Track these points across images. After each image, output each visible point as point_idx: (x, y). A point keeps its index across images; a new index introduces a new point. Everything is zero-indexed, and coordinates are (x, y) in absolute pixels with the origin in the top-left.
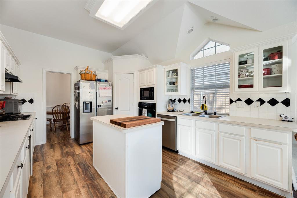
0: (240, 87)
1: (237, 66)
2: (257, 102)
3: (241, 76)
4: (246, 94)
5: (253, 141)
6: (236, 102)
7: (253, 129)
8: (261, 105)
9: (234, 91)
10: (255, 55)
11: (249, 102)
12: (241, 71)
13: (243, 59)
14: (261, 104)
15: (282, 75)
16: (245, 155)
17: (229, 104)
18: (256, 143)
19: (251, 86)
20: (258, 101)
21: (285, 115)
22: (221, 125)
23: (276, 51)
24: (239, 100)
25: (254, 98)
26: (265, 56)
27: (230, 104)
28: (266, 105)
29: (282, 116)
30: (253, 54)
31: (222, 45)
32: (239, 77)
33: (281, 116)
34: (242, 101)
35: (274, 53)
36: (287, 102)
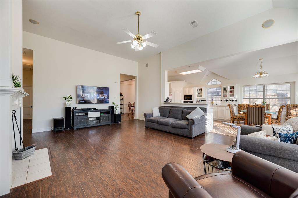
0: (224, 96)
1: (223, 90)
3: (224, 93)
4: (226, 98)
5: (226, 110)
9: (222, 97)
13: (225, 88)
15: (234, 94)
19: (227, 96)
22: (218, 107)
24: (224, 100)
25: (228, 100)
26: (230, 88)
27: (221, 101)
28: (231, 101)
30: (227, 87)
31: (219, 81)
35: (232, 88)
36: (236, 101)
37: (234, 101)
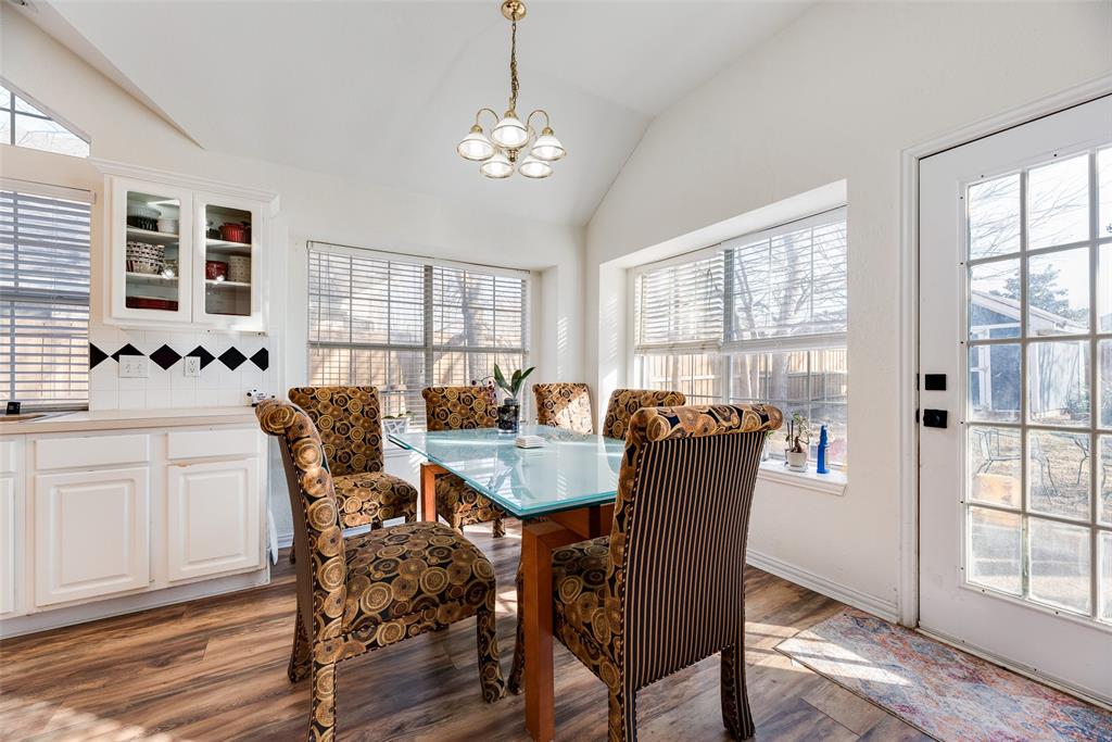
0: (132, 303)
1: (121, 230)
2: (191, 358)
3: (135, 267)
4: (154, 328)
5: (174, 470)
6: (117, 360)
7: (174, 435)
8: (202, 367)
9: (110, 315)
10: (182, 209)
11: (165, 357)
12: (138, 249)
13: (143, 210)
14: (203, 365)
15: (250, 288)
16: (151, 523)
17: (87, 367)
18: (186, 474)
19: (172, 306)
20: (193, 354)
21: (258, 392)
22: (44, 444)
23: (237, 221)
24: (129, 350)
25: (182, 347)
26: (211, 224)
27: (91, 367)
28: (217, 366)
29: (253, 393)
30: (178, 207)
31: (49, 119)
32: (130, 268)
33: (249, 395)
34: (139, 353)
35: (233, 224)
36: (262, 359)
37: (248, 366)
